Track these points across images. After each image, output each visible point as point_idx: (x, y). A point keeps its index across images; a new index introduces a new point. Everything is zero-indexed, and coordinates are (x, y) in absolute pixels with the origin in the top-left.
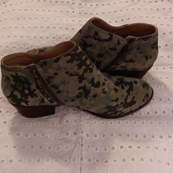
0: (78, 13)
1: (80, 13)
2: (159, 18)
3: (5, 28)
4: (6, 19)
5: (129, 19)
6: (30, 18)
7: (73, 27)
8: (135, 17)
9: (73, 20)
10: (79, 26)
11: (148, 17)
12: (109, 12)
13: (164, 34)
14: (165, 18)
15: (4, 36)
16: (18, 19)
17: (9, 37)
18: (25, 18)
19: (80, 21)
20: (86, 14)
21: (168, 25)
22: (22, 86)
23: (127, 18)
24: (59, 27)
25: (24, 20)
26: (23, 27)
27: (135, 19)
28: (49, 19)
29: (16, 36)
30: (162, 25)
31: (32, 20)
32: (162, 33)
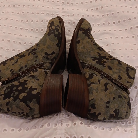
0: (62, 3)
1: (63, 3)
2: (126, 7)
3: (3, 12)
4: (5, 6)
5: (102, 7)
6: (24, 6)
7: (57, 13)
8: (107, 6)
9: (58, 8)
10: (62, 13)
11: (117, 6)
12: (87, 2)
13: (130, 19)
14: (131, 7)
15: (3, 18)
16: (14, 6)
17: (7, 19)
18: (19, 6)
19: (63, 9)
20: (68, 3)
21: (133, 12)
22: (14, 92)
23: (101, 7)
24: (47, 13)
25: (19, 7)
26: (18, 13)
27: (107, 7)
28: (38, 7)
29: (12, 19)
30: (128, 12)
31: (25, 7)
32: (128, 19)
